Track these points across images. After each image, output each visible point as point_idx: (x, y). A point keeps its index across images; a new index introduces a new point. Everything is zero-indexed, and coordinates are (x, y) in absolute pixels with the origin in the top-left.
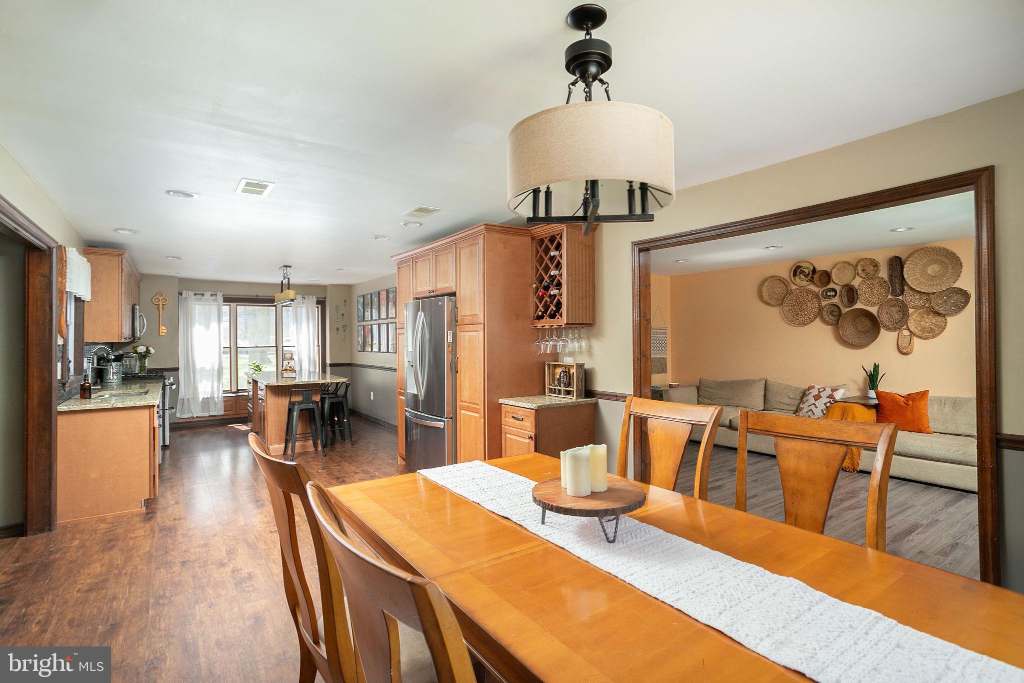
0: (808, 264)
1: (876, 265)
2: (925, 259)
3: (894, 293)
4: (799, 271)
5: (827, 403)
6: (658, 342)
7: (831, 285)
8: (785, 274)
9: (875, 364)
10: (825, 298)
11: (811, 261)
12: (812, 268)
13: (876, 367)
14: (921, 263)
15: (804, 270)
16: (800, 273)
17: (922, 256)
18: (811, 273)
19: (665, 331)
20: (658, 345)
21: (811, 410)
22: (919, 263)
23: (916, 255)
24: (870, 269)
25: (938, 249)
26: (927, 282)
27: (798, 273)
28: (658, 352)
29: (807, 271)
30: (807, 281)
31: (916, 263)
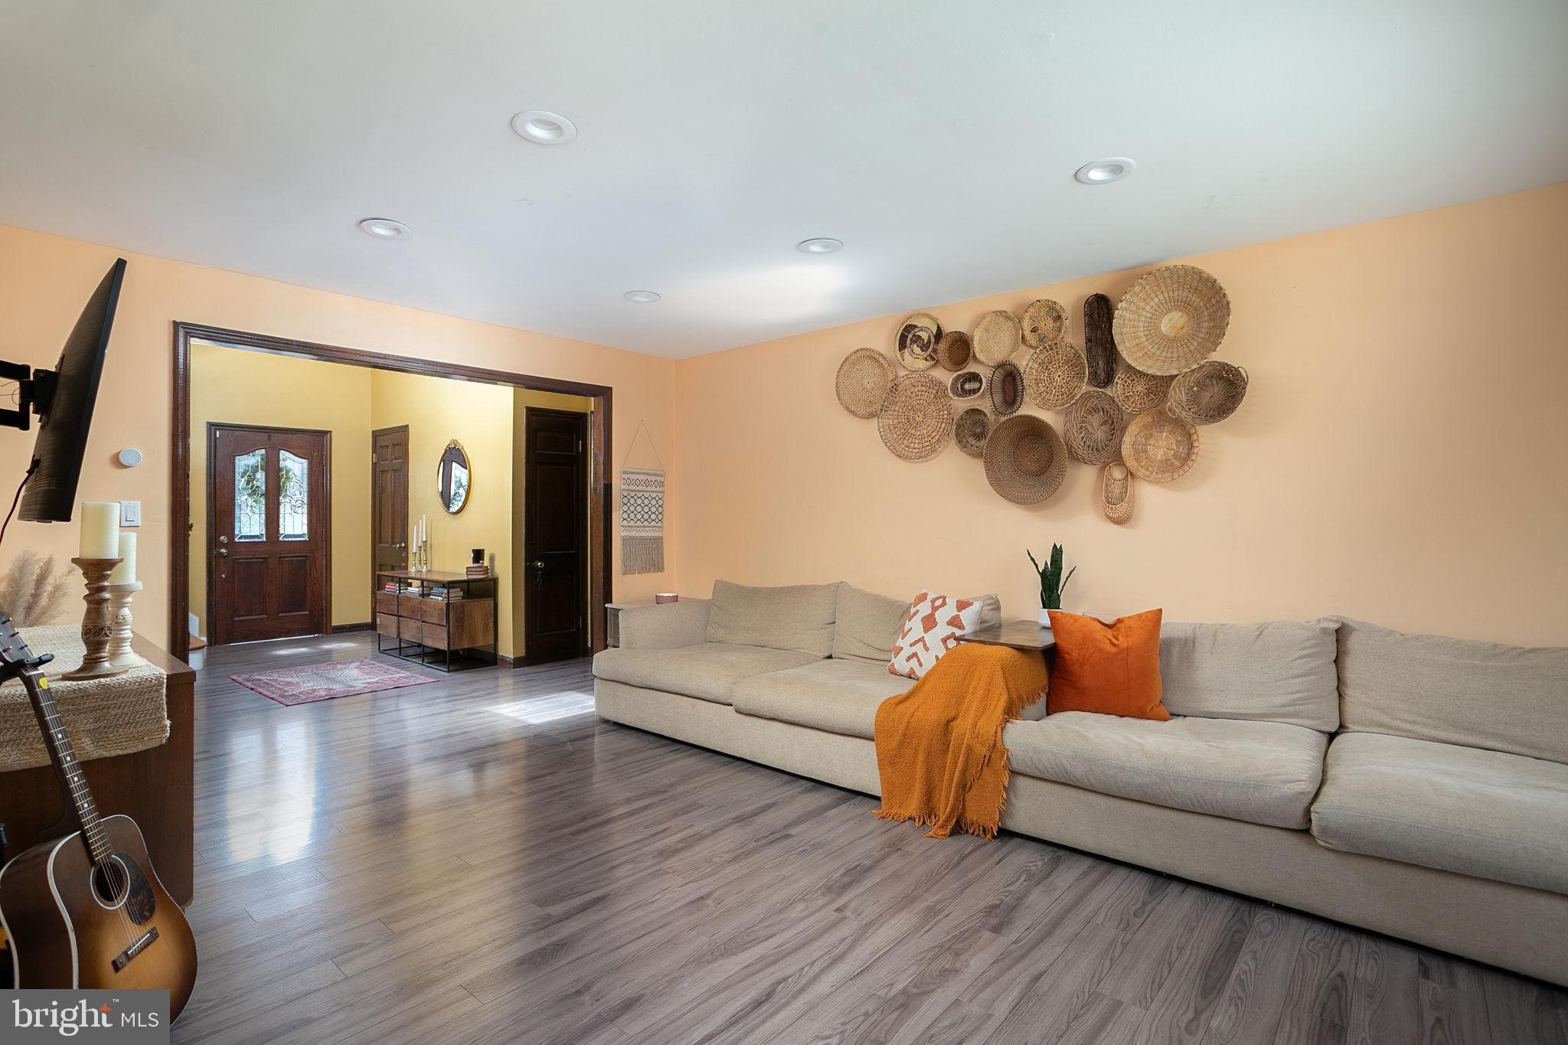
0: (928, 319)
1: (1059, 317)
2: (1156, 300)
3: (1094, 379)
4: (910, 336)
5: (948, 637)
6: (639, 501)
7: (972, 368)
8: (884, 343)
9: (1055, 545)
10: (959, 396)
11: (933, 314)
12: (934, 331)
13: (1057, 553)
14: (1148, 308)
15: (920, 333)
16: (913, 342)
17: (1150, 291)
18: (933, 340)
19: (659, 479)
20: (639, 509)
21: (915, 655)
22: (1144, 309)
23: (1137, 289)
24: (1047, 325)
25: (1181, 272)
26: (1158, 353)
27: (908, 342)
28: (639, 523)
29: (924, 336)
30: (927, 360)
31: (1138, 308)
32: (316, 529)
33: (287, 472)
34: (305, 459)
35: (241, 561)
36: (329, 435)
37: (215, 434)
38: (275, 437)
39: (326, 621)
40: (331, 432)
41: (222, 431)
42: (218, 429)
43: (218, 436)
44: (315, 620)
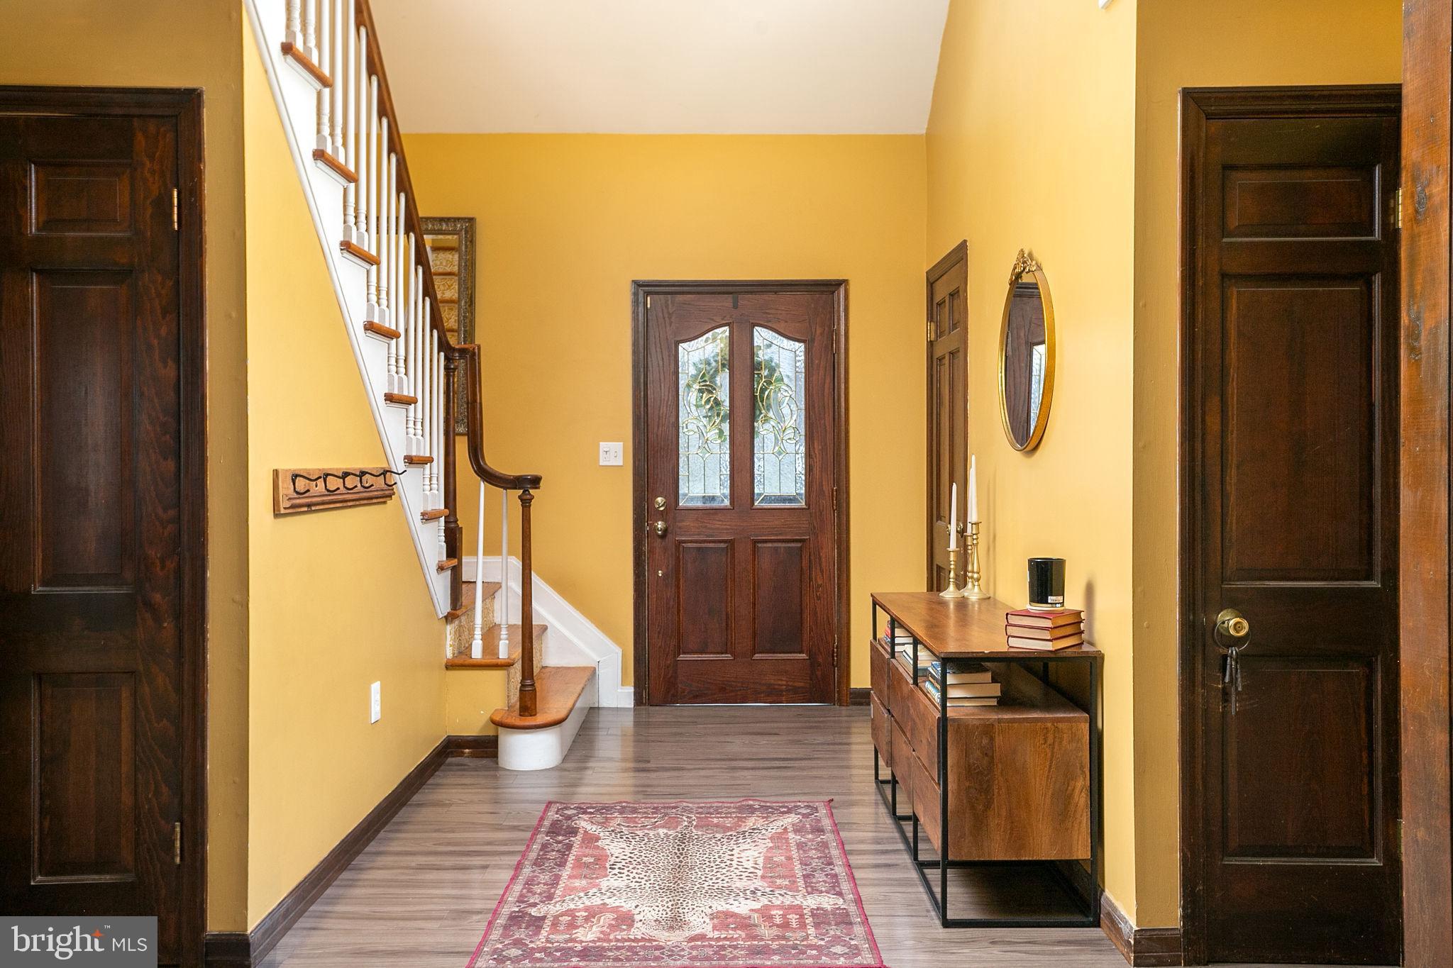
32: (821, 485)
33: (772, 370)
34: (799, 341)
35: (690, 545)
36: (842, 290)
37: (645, 303)
38: (746, 301)
39: (840, 677)
40: (845, 282)
41: (656, 297)
42: (648, 293)
43: (649, 306)
44: (819, 673)
